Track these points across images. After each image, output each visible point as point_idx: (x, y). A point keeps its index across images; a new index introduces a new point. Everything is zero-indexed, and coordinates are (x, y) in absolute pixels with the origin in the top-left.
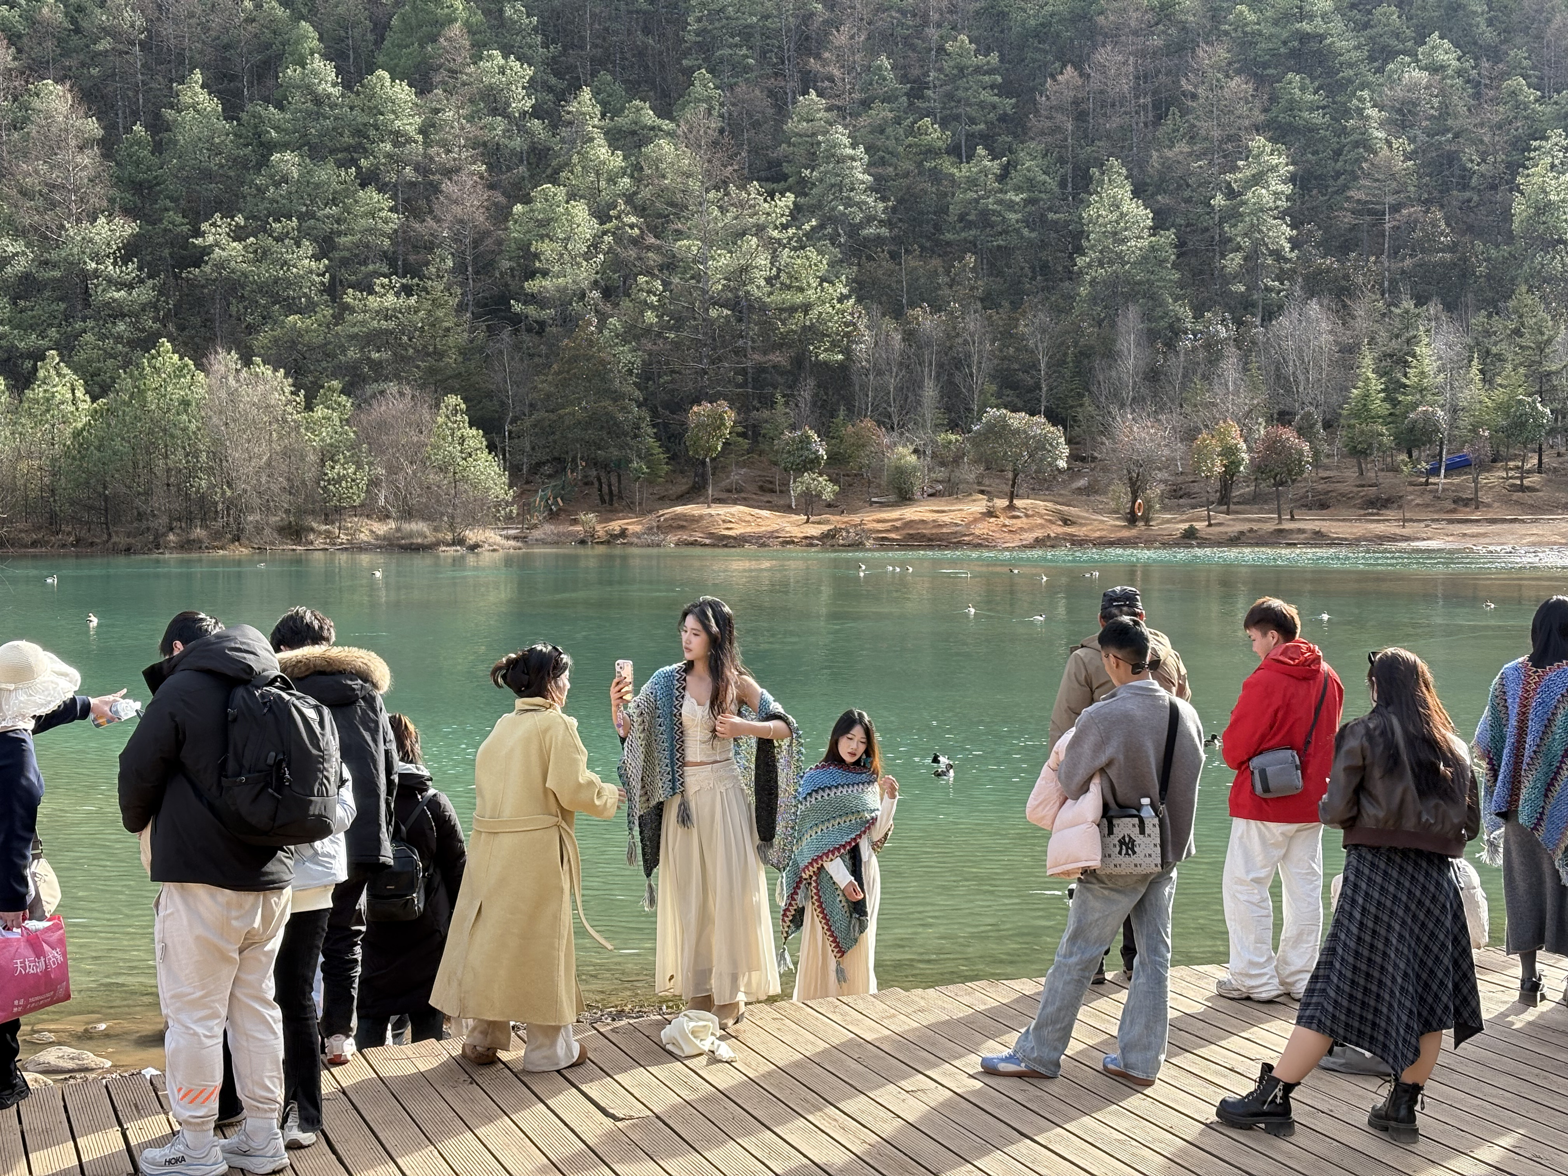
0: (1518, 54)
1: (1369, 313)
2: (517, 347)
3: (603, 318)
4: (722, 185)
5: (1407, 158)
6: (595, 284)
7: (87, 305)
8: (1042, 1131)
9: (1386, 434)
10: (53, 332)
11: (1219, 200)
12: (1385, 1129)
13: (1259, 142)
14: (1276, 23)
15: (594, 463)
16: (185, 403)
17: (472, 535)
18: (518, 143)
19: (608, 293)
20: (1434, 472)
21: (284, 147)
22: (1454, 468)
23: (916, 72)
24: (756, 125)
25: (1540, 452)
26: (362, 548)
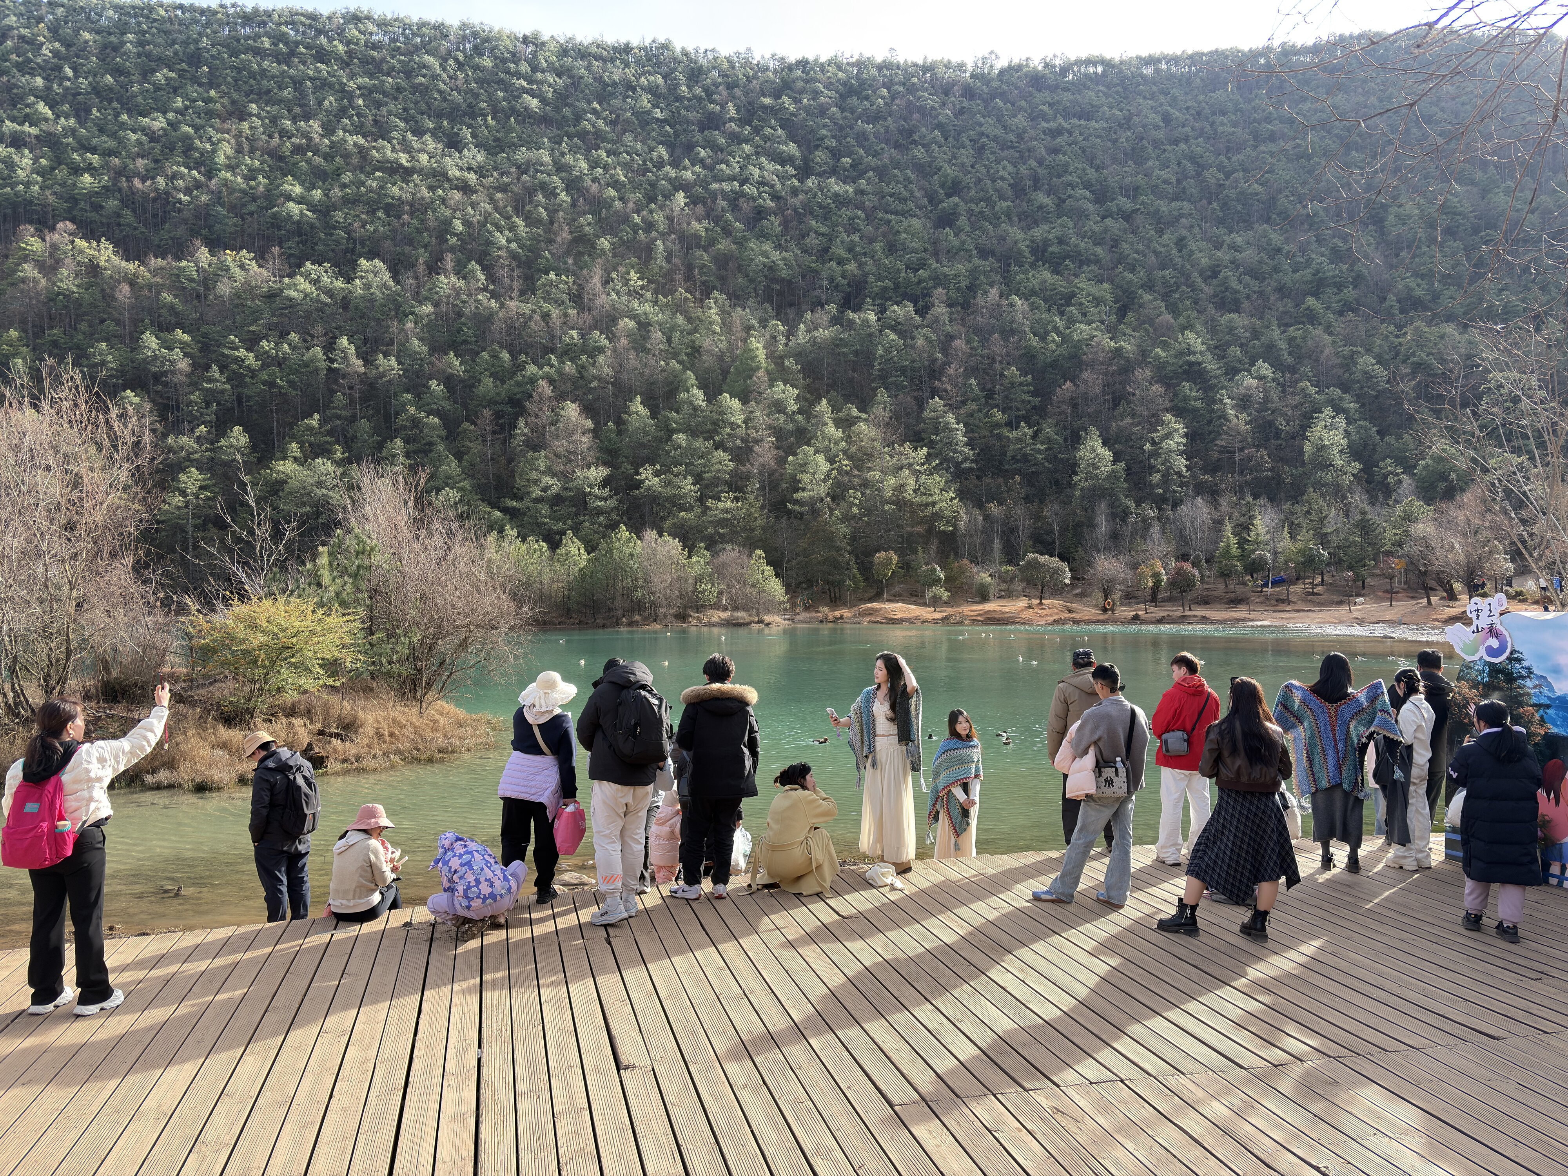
0: (1306, 369)
1: (1229, 503)
2: (789, 526)
3: (832, 511)
4: (891, 444)
5: (1247, 423)
6: (828, 495)
7: (585, 508)
8: (1065, 930)
9: (1239, 566)
10: (569, 522)
11: (1148, 447)
12: (1249, 934)
13: (1168, 417)
14: (1176, 357)
15: (827, 582)
16: (632, 555)
17: (767, 618)
18: (790, 426)
19: (834, 499)
20: (1266, 585)
21: (678, 431)
22: (1275, 583)
23: (989, 386)
24: (908, 414)
25: (1322, 575)
26: (714, 625)
